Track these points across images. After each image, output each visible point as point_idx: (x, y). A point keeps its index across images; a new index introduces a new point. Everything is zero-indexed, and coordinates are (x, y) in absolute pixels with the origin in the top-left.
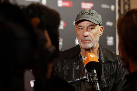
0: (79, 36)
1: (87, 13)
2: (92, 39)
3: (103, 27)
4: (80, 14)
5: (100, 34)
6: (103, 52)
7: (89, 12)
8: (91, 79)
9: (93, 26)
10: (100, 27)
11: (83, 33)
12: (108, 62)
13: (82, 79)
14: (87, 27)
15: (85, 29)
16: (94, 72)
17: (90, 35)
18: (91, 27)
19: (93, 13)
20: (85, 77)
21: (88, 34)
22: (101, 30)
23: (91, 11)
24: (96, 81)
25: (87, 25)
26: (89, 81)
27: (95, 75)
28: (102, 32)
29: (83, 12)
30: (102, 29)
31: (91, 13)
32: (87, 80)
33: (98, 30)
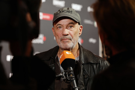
0: (58, 35)
1: (66, 11)
2: (72, 38)
3: (82, 26)
4: (58, 13)
5: (80, 34)
6: (84, 53)
7: (67, 10)
8: (68, 77)
9: (73, 24)
10: (79, 25)
11: (63, 32)
12: (88, 63)
13: (58, 76)
14: (67, 25)
15: (65, 27)
16: (70, 69)
17: (70, 33)
18: (71, 25)
19: (72, 11)
20: (61, 74)
21: (68, 33)
22: (80, 30)
23: (69, 9)
24: (72, 78)
25: (67, 23)
26: (65, 78)
27: (72, 73)
28: (81, 31)
29: (61, 11)
30: (81, 28)
31: (69, 10)
32: (63, 77)
33: (78, 29)
